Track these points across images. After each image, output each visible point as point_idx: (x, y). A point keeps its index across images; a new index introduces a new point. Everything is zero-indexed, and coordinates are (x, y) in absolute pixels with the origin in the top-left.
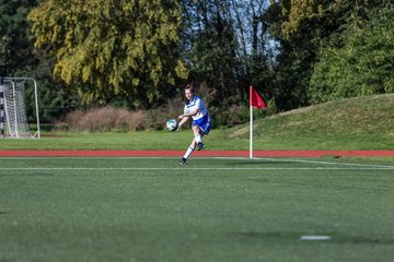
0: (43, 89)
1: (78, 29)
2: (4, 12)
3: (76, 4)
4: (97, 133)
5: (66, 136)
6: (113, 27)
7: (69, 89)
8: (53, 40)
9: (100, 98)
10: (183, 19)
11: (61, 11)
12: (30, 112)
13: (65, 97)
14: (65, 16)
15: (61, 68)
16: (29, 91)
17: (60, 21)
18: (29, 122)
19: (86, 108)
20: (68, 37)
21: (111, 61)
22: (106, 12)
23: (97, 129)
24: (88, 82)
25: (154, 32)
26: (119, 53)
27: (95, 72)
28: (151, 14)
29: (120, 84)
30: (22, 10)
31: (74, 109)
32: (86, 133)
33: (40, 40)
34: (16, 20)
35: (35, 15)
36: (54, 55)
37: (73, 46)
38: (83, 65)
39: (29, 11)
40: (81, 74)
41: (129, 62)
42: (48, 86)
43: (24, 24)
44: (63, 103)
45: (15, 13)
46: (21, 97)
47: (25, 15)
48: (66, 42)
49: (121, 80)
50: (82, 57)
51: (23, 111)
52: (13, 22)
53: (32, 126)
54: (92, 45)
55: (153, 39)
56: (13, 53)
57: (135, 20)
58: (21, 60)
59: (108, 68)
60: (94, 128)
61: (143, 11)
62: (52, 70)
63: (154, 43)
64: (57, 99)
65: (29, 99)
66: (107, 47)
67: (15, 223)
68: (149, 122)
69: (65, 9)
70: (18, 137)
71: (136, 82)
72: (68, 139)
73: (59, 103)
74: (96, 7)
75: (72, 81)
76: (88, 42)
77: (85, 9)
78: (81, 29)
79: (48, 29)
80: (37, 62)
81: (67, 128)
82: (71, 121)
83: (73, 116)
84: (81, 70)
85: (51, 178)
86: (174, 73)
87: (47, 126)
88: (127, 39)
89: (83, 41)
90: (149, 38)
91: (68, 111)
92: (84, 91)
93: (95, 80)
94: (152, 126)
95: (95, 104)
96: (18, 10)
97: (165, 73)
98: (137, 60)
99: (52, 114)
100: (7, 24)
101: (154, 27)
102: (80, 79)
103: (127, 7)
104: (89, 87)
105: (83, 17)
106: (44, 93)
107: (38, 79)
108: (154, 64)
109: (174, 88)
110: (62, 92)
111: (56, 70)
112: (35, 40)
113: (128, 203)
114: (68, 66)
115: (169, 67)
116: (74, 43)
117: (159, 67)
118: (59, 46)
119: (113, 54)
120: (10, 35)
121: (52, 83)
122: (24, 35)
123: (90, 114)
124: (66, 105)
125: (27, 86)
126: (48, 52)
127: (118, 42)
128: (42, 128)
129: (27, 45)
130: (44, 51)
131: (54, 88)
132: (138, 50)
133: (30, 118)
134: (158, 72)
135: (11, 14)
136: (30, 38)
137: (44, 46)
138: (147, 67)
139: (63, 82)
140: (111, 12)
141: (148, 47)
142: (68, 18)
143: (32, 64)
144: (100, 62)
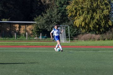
0: (71, 28)
1: (81, 11)
2: (60, 6)
3: (80, 4)
4: (86, 41)
5: (77, 42)
6: (91, 11)
7: (78, 29)
8: (74, 15)
9: (87, 31)
10: (111, 8)
11: (76, 6)
12: (67, 35)
13: (77, 31)
14: (77, 8)
15: (76, 22)
16: (67, 29)
17: (76, 9)
18: (67, 38)
19: (83, 34)
20: (78, 14)
21: (90, 20)
22: (89, 6)
23: (86, 40)
24: (84, 26)
25: (102, 12)
26: (92, 18)
27: (86, 24)
28: (101, 7)
29: (93, 27)
30: (65, 6)
31: (79, 34)
32: (83, 41)
33: (70, 14)
34: (63, 9)
35: (68, 7)
36: (74, 19)
37: (79, 16)
38: (82, 22)
39: (67, 6)
40: (82, 24)
41: (95, 20)
42: (72, 28)
43: (65, 10)
44: (76, 32)
45: (63, 7)
46: (65, 31)
47: (66, 7)
48: (77, 15)
49: (93, 26)
50: (82, 19)
51: (65, 35)
52: (62, 9)
53: (68, 39)
54: (85, 16)
55: (102, 14)
56: (62, 18)
57: (97, 9)
58: (64, 20)
59: (90, 22)
60: (85, 40)
61: (99, 6)
62: (73, 23)
63: (102, 15)
64: (75, 31)
65: (67, 31)
66: (89, 16)
67: (64, 67)
68: (101, 38)
69: (77, 6)
70: (64, 42)
71: (97, 26)
72: (78, 43)
73: (75, 32)
74: (86, 5)
75: (79, 26)
76: (84, 15)
77: (83, 5)
78: (82, 11)
79: (72, 11)
80: (69, 21)
81: (78, 40)
82: (79, 37)
83: (79, 36)
84: (82, 23)
85: (73, 54)
86: (108, 24)
87: (72, 39)
88: (95, 14)
89: (82, 15)
90: (101, 14)
91: (78, 35)
92: (82, 29)
93: (85, 26)
94: (102, 39)
95: (86, 33)
96: (64, 6)
97: (106, 24)
98: (97, 20)
99: (73, 36)
100: (60, 10)
101: (103, 11)
102: (81, 25)
103: (95, 5)
104: (84, 28)
105: (82, 8)
106: (71, 29)
107: (69, 25)
108: (102, 21)
109: (108, 28)
110: (76, 29)
111: (74, 23)
112: (68, 14)
113: (96, 61)
114: (78, 22)
115: (107, 22)
116: (80, 15)
117: (104, 22)
118: (75, 16)
119: (91, 19)
120: (61, 13)
121: (73, 27)
122: (65, 13)
123: (84, 36)
124: (77, 33)
125: (66, 27)
126: (72, 18)
127: (92, 15)
128: (71, 40)
129: (66, 16)
130: (71, 18)
131: (74, 28)
132: (98, 17)
133: (67, 37)
134: (104, 24)
135: (61, 7)
136: (67, 14)
137: (71, 16)
138: (100, 22)
139: (76, 26)
140: (90, 6)
141: (101, 16)
142: (78, 8)
143: (67, 21)
144: (87, 21)
